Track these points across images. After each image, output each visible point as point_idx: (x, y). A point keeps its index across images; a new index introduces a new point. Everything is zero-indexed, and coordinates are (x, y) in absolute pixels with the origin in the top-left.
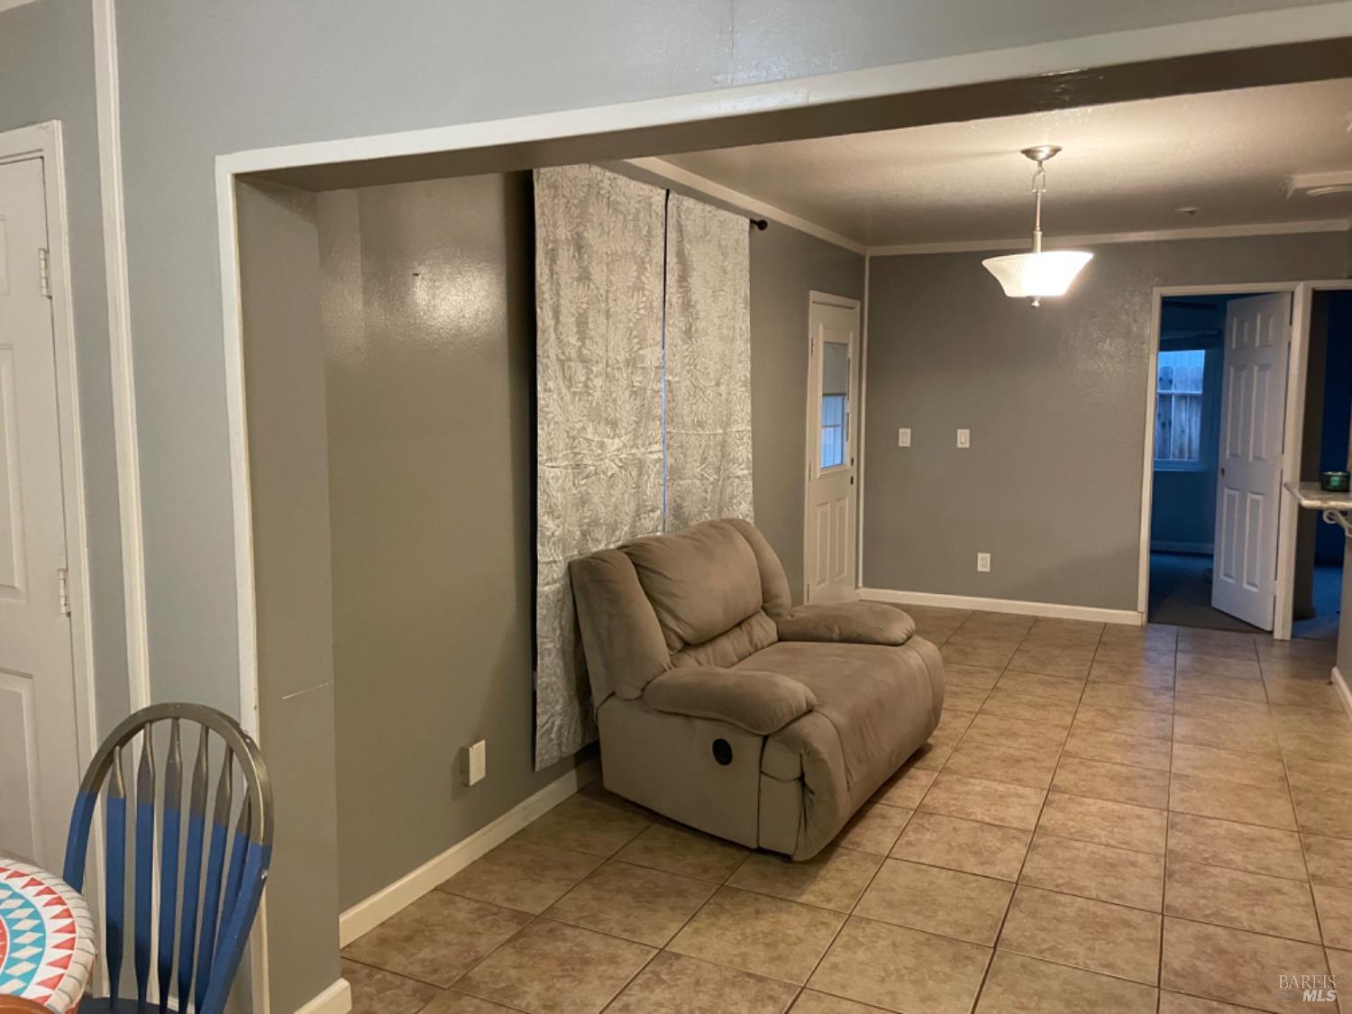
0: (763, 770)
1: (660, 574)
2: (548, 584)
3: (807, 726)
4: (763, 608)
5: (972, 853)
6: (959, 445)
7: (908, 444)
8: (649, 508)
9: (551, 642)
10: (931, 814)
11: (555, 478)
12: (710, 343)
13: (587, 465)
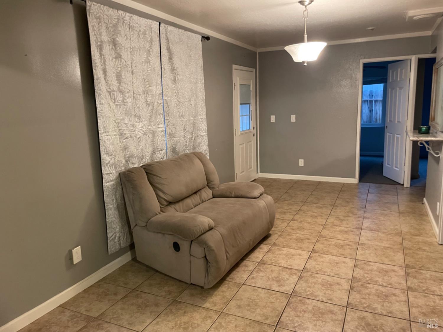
0: (191, 254)
1: (157, 176)
2: (109, 182)
3: (207, 236)
4: (207, 185)
5: (276, 281)
6: (292, 121)
7: (274, 121)
9: (111, 205)
10: (265, 264)
11: (108, 139)
12: (185, 85)
13: (126, 134)
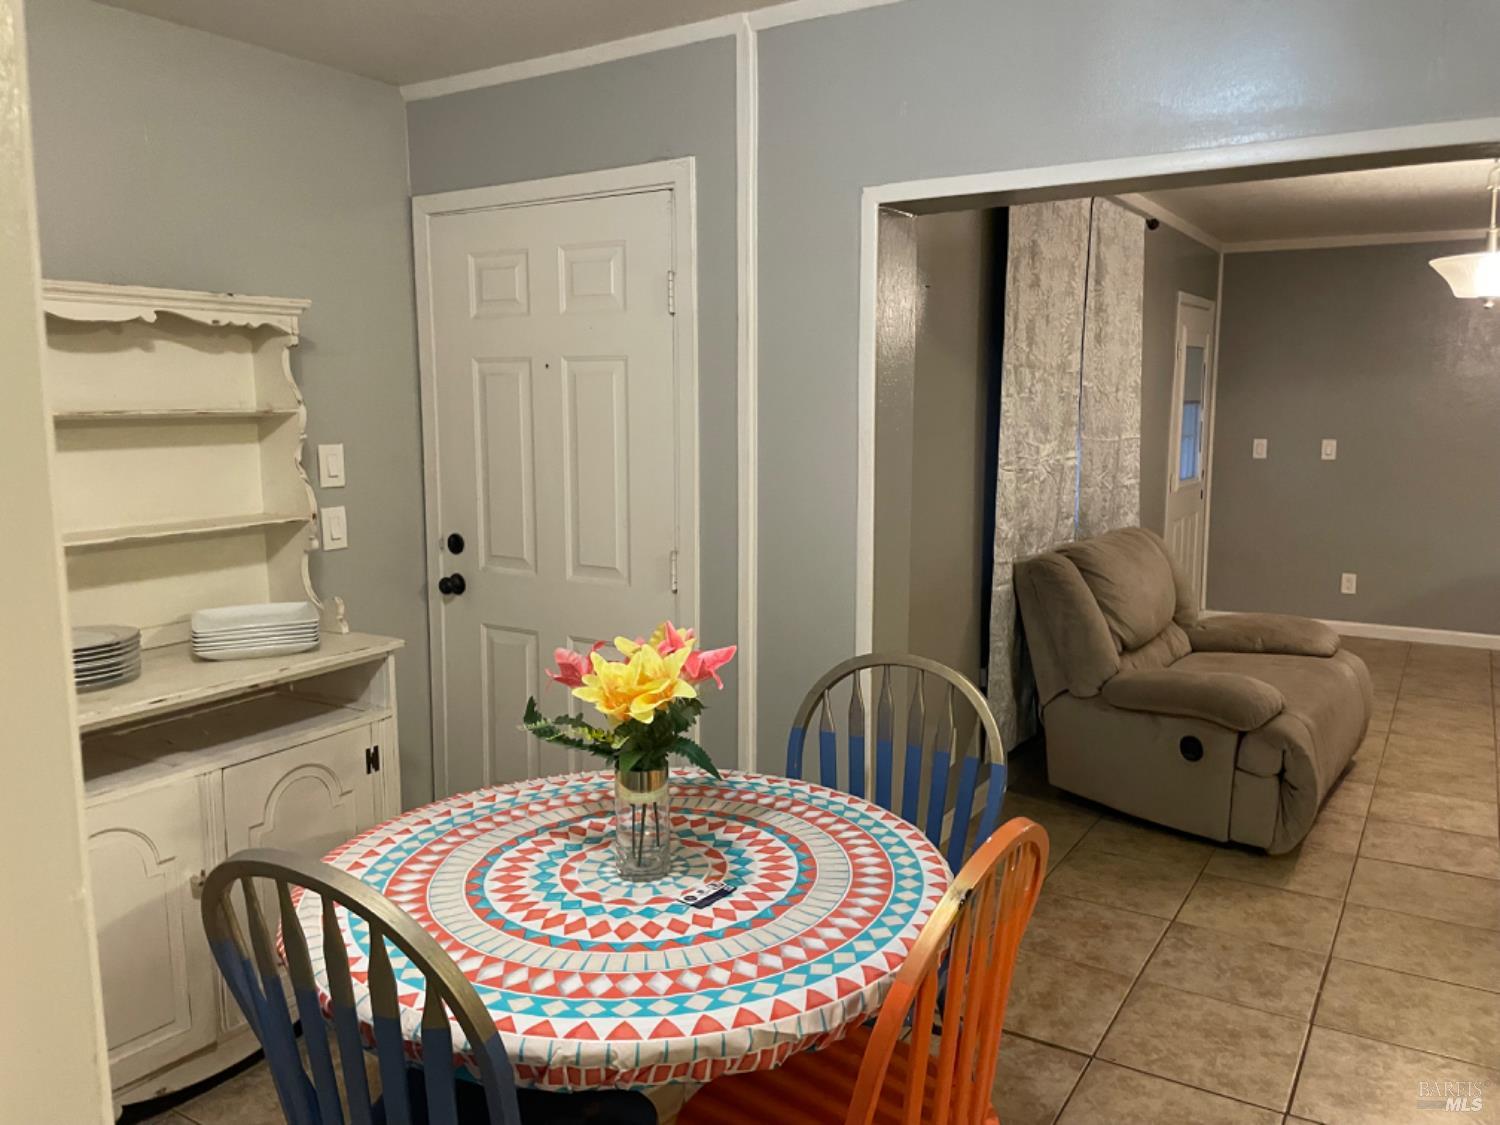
0: (1239, 765)
1: (1103, 577)
4: (1174, 619)
5: (1444, 855)
6: (1324, 457)
7: (1264, 456)
8: (1065, 515)
9: (1001, 640)
10: (1385, 822)
11: (1010, 481)
12: (1114, 349)
13: (1028, 470)
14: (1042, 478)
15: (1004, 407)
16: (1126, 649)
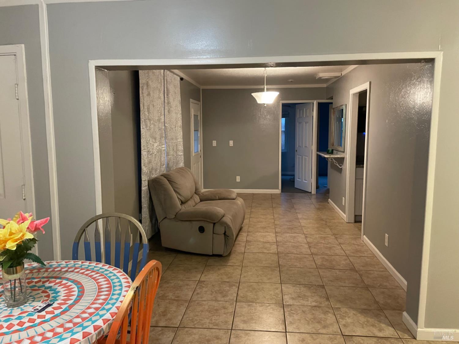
0: (214, 232)
1: (175, 183)
2: (144, 187)
3: (224, 219)
4: (195, 193)
5: (264, 249)
6: (230, 145)
7: (215, 145)
8: (162, 164)
9: (145, 204)
10: (250, 242)
11: (145, 155)
12: (173, 115)
13: (150, 151)
14: (155, 154)
15: (142, 132)
16: (182, 203)
